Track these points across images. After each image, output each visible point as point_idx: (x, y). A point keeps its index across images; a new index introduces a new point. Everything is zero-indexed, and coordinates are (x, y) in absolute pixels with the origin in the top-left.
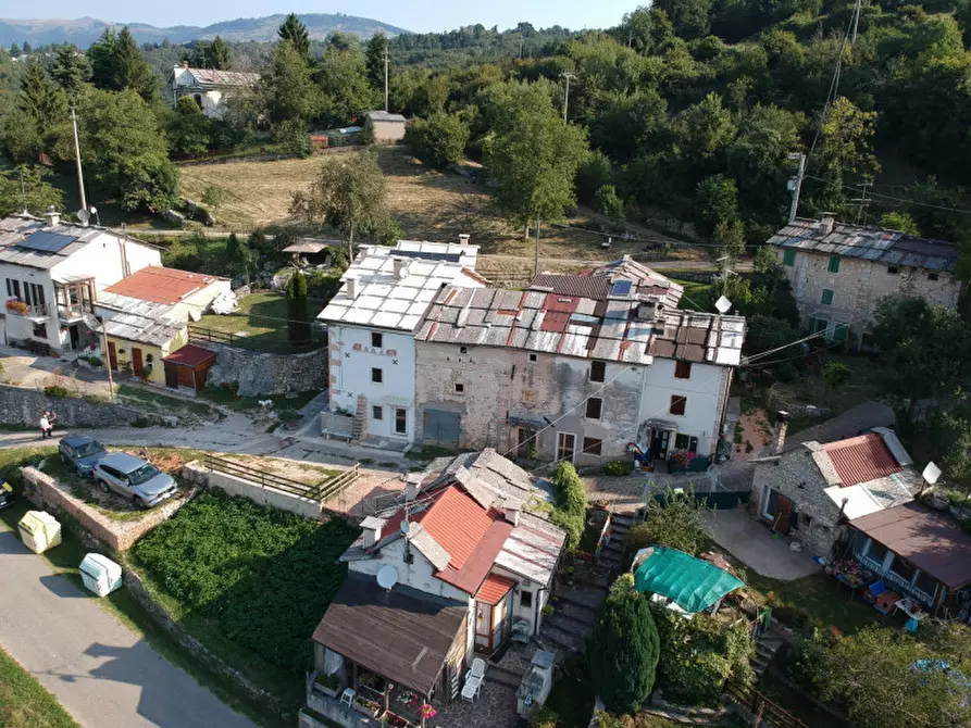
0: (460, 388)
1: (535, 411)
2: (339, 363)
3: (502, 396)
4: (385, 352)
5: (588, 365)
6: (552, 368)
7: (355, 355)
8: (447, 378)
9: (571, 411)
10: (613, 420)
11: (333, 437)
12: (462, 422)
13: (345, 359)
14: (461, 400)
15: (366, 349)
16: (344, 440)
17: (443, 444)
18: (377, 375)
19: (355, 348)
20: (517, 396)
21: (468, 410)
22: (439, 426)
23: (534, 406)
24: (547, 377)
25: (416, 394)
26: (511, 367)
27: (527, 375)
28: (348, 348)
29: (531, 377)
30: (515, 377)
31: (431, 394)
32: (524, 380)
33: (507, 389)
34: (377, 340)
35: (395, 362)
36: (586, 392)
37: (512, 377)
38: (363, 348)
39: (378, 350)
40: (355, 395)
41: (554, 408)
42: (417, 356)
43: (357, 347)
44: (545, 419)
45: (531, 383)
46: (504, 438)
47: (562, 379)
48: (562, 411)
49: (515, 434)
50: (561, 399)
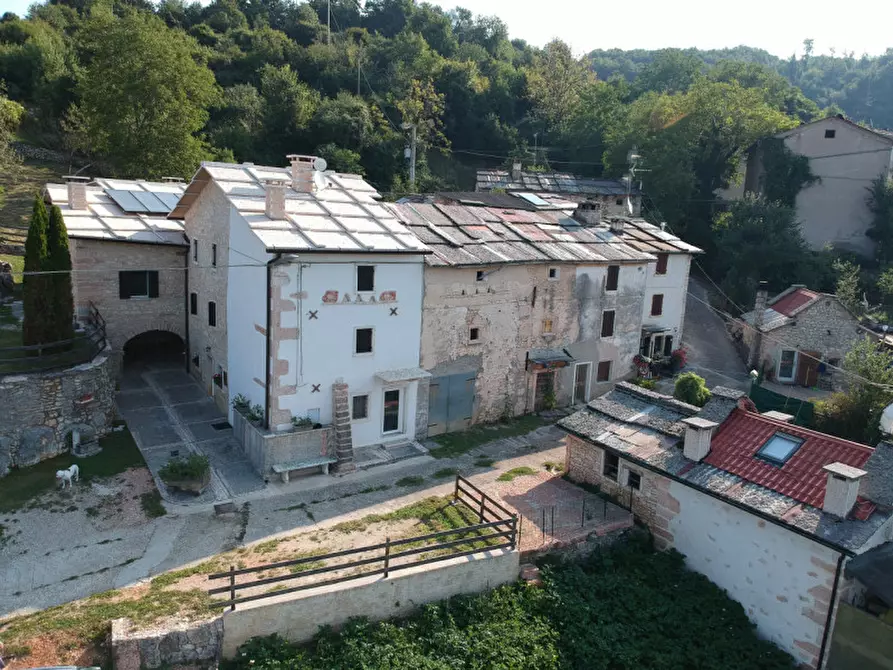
0: (474, 334)
1: (555, 344)
2: (296, 333)
3: (522, 333)
4: (377, 298)
5: (603, 272)
6: (572, 281)
7: (326, 311)
8: (462, 322)
9: (588, 333)
10: (624, 333)
11: (295, 475)
12: (477, 384)
13: (309, 325)
14: (475, 351)
15: (347, 297)
16: (318, 471)
17: (454, 427)
18: (364, 341)
19: (325, 299)
20: (537, 327)
21: (484, 365)
22: (449, 402)
23: (554, 338)
24: (567, 295)
25: (421, 360)
26: (532, 289)
27: (548, 297)
28: (314, 301)
29: (552, 299)
30: (536, 303)
31: (441, 353)
32: (545, 307)
33: (527, 321)
34: (366, 279)
35: (394, 312)
36: (601, 305)
37: (533, 304)
38: (341, 297)
39: (366, 295)
40: (325, 388)
41: (573, 334)
42: (424, 294)
43: (330, 297)
44: (565, 352)
45: (551, 308)
46: (521, 392)
47: (581, 295)
48: (580, 337)
49: (533, 383)
50: (579, 320)
